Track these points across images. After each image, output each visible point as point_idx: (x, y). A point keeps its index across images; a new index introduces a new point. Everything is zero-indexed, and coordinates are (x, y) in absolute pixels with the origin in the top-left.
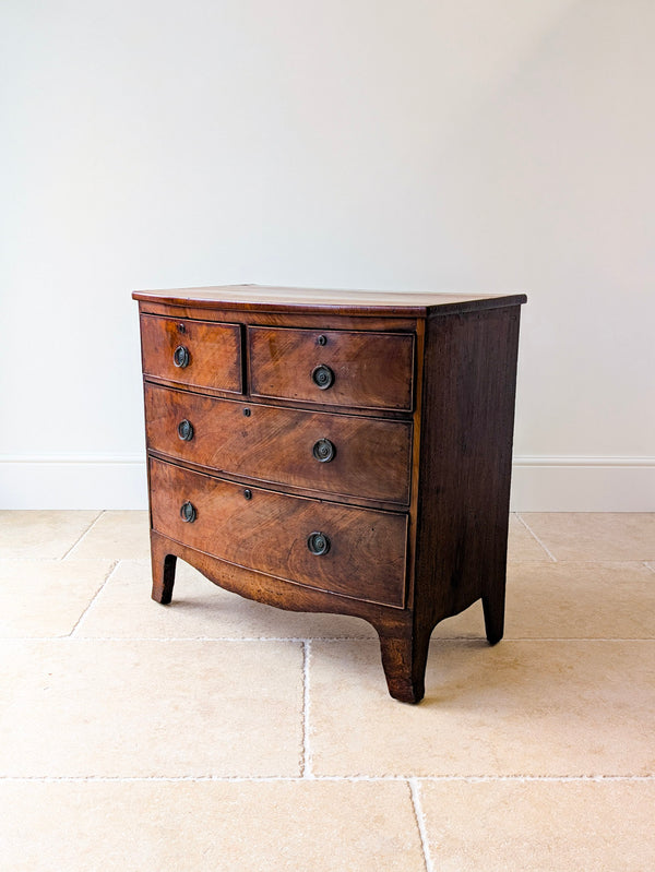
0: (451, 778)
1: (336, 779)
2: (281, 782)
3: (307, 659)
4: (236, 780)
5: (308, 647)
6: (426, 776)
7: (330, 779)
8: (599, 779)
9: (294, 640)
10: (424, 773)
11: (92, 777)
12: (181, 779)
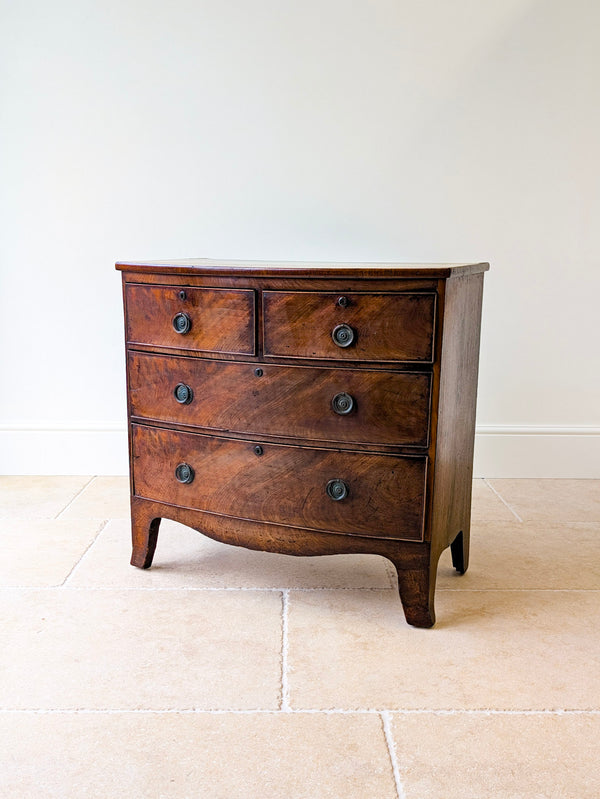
0: (421, 711)
1: (313, 711)
2: (259, 714)
3: (286, 607)
4: (217, 712)
5: (286, 596)
6: (397, 709)
7: (307, 711)
8: (560, 712)
9: (274, 589)
10: (395, 707)
11: (82, 709)
12: (166, 711)
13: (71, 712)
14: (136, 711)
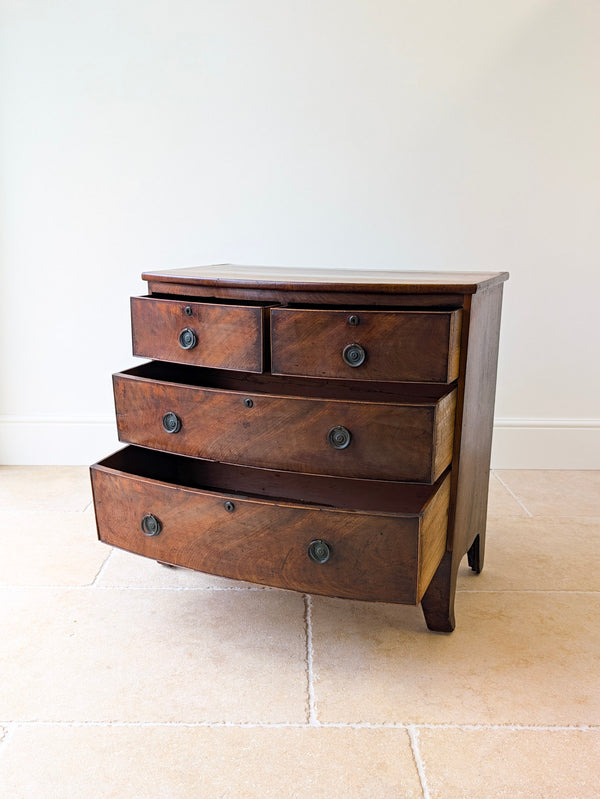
0: (447, 726)
1: (341, 725)
2: (289, 728)
4: (246, 726)
6: (423, 723)
7: (334, 725)
8: (584, 728)
10: (421, 721)
11: (116, 721)
12: (197, 724)
13: (105, 725)
14: (168, 724)
